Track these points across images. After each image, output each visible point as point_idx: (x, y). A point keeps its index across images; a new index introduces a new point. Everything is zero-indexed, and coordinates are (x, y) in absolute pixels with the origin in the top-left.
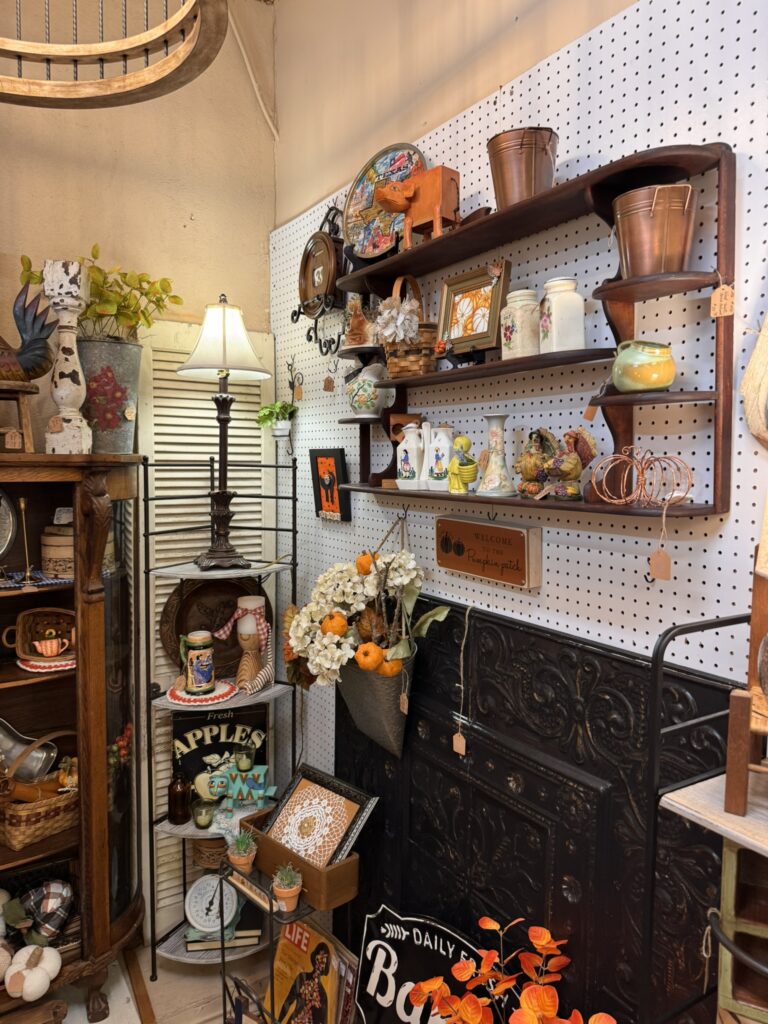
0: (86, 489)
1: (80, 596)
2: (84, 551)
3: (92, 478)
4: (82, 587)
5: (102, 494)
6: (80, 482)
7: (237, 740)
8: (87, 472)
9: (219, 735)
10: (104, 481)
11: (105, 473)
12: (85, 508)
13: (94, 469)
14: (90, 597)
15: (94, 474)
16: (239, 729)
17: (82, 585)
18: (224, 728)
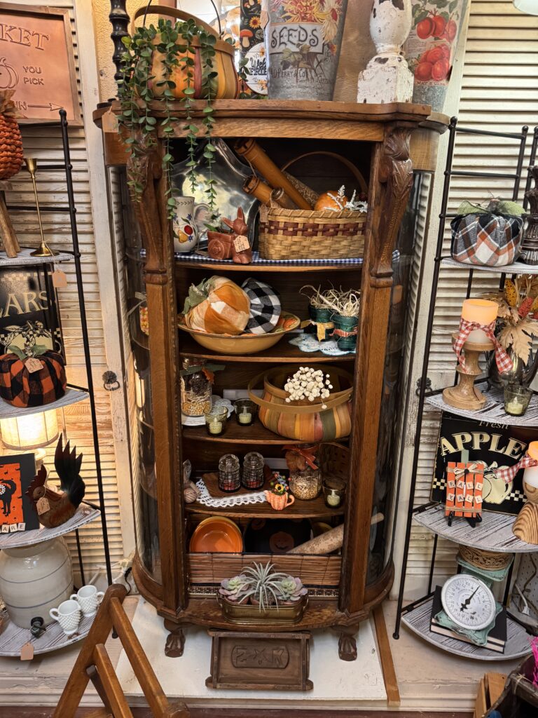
0: (387, 151)
1: (367, 279)
2: (377, 227)
3: (395, 136)
4: (370, 269)
5: (404, 158)
6: (381, 143)
7: (508, 453)
8: (390, 129)
9: (489, 443)
10: (408, 141)
11: (410, 130)
12: (384, 175)
13: (399, 124)
14: (377, 280)
15: (397, 131)
16: (512, 442)
17: (371, 266)
18: (496, 438)
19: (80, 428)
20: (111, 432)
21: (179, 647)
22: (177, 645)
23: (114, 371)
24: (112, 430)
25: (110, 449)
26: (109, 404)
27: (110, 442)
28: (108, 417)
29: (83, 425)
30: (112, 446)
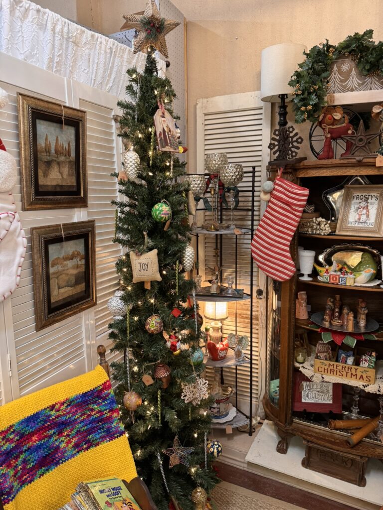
19: (243, 318)
20: (257, 322)
21: (285, 448)
22: (283, 446)
23: (263, 290)
24: (258, 320)
25: (256, 331)
26: (258, 307)
27: (257, 327)
28: (257, 313)
29: (244, 316)
30: (257, 329)
